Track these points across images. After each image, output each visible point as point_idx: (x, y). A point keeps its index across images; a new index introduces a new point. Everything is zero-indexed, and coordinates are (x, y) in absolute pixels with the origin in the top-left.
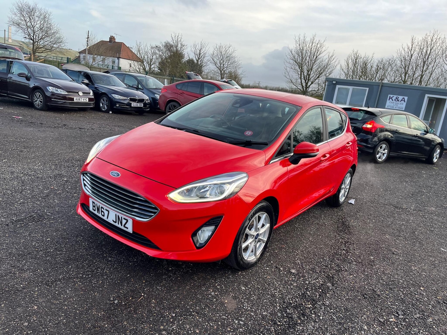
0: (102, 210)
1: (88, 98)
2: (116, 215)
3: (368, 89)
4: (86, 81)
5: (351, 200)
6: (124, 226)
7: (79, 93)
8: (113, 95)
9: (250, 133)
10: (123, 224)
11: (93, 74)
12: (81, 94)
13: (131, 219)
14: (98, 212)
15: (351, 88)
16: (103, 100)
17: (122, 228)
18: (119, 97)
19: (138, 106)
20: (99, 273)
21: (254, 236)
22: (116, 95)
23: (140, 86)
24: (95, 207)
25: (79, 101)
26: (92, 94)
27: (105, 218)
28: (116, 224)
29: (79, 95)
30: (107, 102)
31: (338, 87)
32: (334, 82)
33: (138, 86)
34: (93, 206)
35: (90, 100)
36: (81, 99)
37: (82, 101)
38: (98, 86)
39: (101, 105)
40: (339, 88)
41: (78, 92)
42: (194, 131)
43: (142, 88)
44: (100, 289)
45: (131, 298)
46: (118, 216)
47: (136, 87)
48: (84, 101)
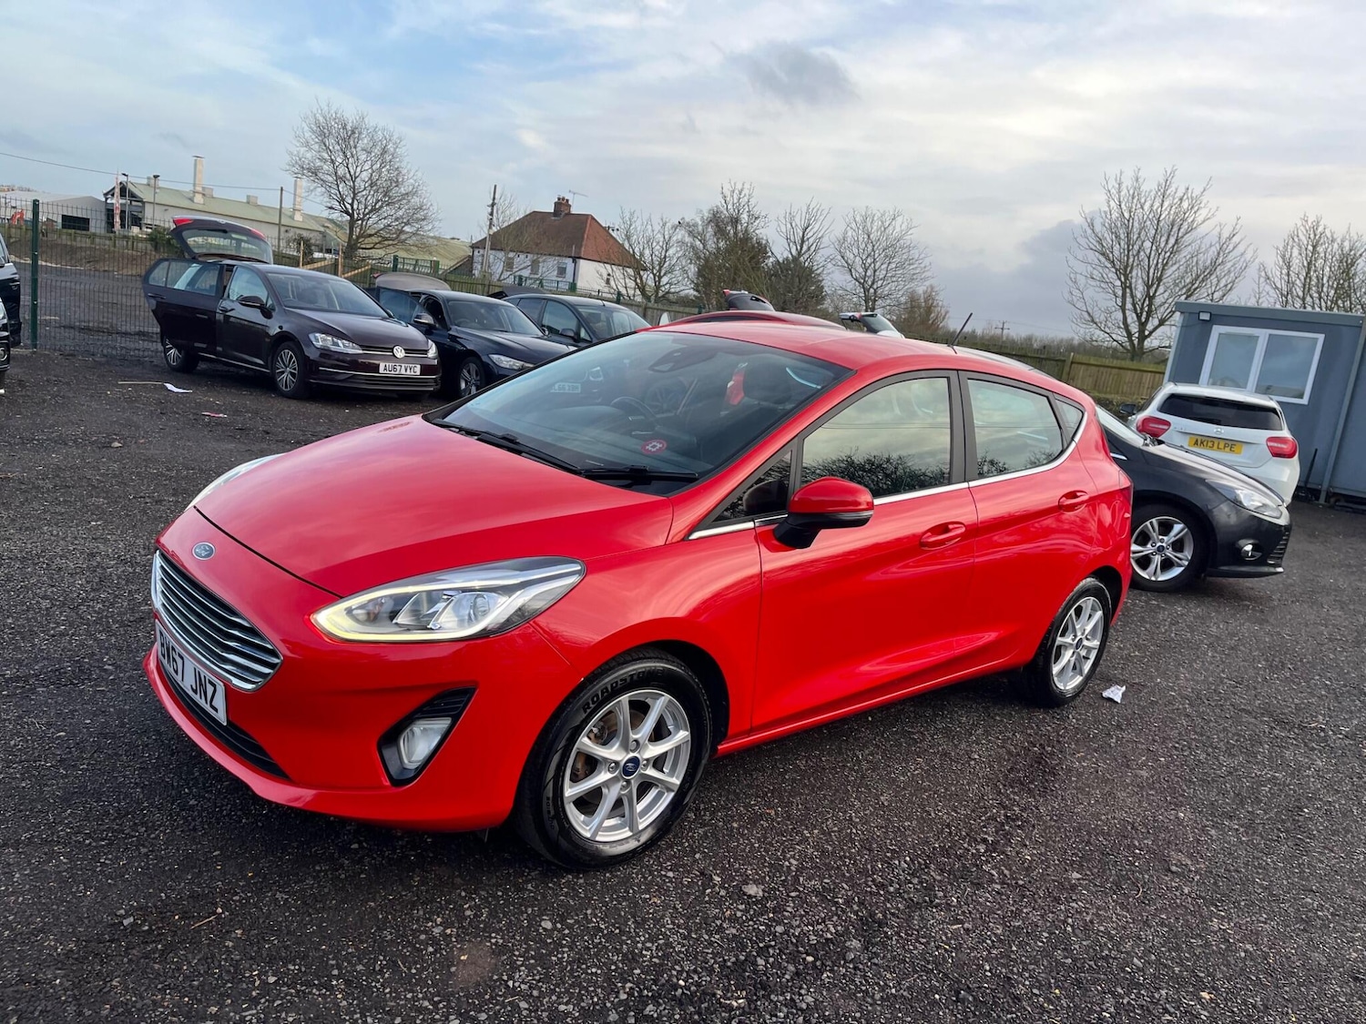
0: (174, 653)
1: (419, 366)
2: (196, 669)
3: (1321, 337)
4: (427, 319)
5: (1113, 689)
6: (211, 705)
7: (395, 350)
8: (495, 357)
9: (659, 446)
10: (209, 696)
11: (449, 300)
12: (399, 352)
13: (222, 684)
14: (168, 662)
15: (1263, 334)
16: (469, 372)
17: (208, 708)
18: (511, 363)
19: (566, 391)
20: (134, 839)
21: (617, 763)
22: (503, 358)
23: (583, 334)
25: (393, 372)
26: (433, 352)
27: (179, 679)
28: (196, 697)
29: (394, 355)
30: (478, 378)
31: (1217, 330)
32: (1205, 316)
33: (578, 334)
35: (426, 369)
36: (398, 368)
37: (403, 372)
38: (457, 331)
39: (463, 385)
40: (1220, 334)
41: (392, 349)
42: (504, 438)
43: (589, 339)
44: (109, 881)
45: (177, 917)
46: (199, 672)
47: (572, 334)
48: (408, 372)
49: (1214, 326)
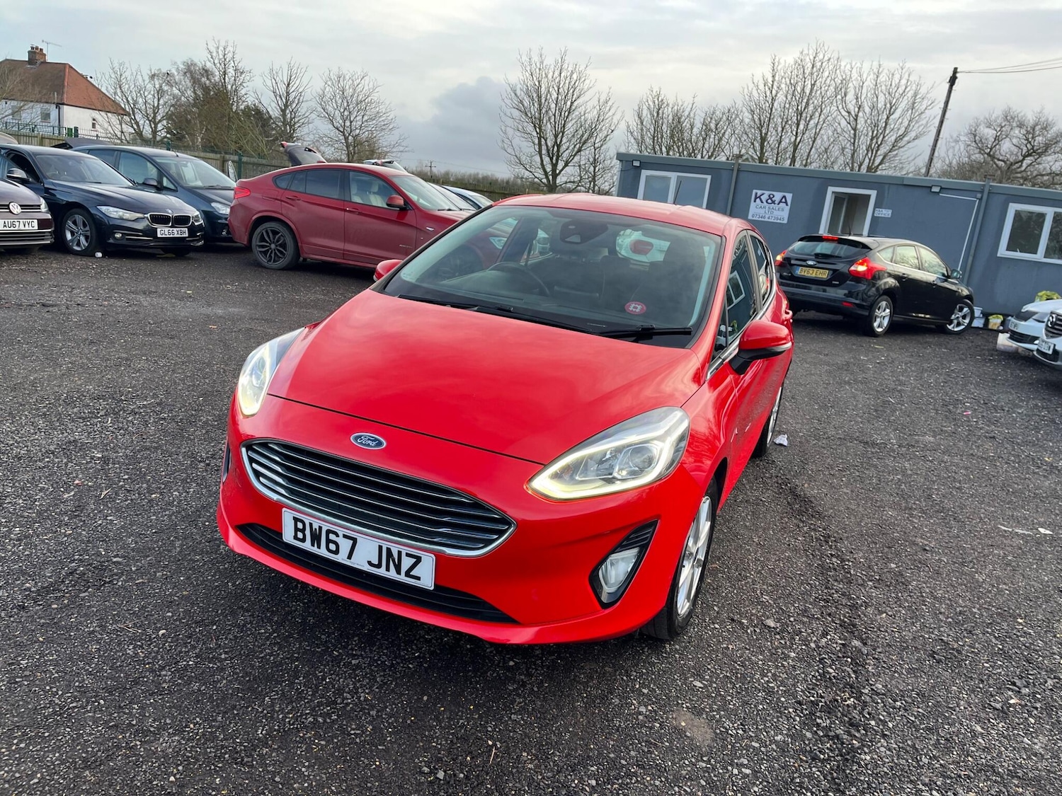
0: (332, 537)
1: (36, 221)
2: (380, 548)
3: (709, 177)
4: (19, 173)
5: (780, 437)
6: (408, 574)
7: (11, 207)
8: (103, 209)
9: (639, 307)
10: (405, 566)
11: (36, 154)
12: (16, 208)
13: (433, 556)
14: (313, 545)
15: (673, 176)
16: (75, 223)
17: (402, 578)
18: (121, 214)
19: (176, 236)
20: (351, 706)
22: (111, 209)
23: (165, 182)
24: (303, 531)
25: (12, 228)
26: (44, 207)
27: (341, 558)
28: (382, 572)
29: (11, 212)
30: (88, 228)
31: (645, 173)
32: (637, 164)
33: (160, 182)
34: (297, 529)
35: (42, 223)
36: (17, 224)
37: (22, 227)
38: (53, 184)
39: (69, 236)
40: (647, 176)
41: (8, 206)
42: (499, 309)
43: (172, 187)
44: (380, 747)
45: (468, 758)
46: (389, 550)
47: (155, 184)
48: (27, 228)
49: (643, 171)
